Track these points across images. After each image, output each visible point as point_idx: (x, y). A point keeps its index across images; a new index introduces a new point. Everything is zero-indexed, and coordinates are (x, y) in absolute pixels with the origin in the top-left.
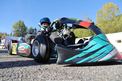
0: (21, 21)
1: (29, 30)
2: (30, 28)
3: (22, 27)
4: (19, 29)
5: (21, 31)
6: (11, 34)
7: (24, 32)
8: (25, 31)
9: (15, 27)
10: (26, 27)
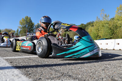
0: (28, 17)
1: (35, 26)
2: (37, 24)
3: (29, 23)
4: (26, 25)
5: (28, 27)
6: (18, 30)
7: (31, 29)
8: (32, 27)
9: (21, 23)
10: (32, 24)
